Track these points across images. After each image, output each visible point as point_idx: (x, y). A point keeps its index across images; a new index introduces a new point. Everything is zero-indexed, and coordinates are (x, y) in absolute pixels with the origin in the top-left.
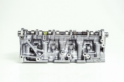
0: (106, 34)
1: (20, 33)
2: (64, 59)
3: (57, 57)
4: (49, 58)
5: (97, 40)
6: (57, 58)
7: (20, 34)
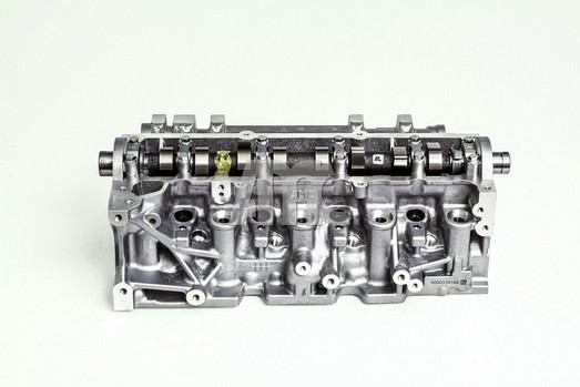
0: (498, 160)
1: (107, 160)
2: (308, 291)
3: (277, 274)
4: (243, 279)
5: (456, 196)
6: (277, 283)
7: (110, 166)
